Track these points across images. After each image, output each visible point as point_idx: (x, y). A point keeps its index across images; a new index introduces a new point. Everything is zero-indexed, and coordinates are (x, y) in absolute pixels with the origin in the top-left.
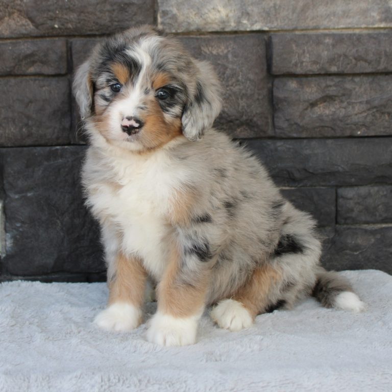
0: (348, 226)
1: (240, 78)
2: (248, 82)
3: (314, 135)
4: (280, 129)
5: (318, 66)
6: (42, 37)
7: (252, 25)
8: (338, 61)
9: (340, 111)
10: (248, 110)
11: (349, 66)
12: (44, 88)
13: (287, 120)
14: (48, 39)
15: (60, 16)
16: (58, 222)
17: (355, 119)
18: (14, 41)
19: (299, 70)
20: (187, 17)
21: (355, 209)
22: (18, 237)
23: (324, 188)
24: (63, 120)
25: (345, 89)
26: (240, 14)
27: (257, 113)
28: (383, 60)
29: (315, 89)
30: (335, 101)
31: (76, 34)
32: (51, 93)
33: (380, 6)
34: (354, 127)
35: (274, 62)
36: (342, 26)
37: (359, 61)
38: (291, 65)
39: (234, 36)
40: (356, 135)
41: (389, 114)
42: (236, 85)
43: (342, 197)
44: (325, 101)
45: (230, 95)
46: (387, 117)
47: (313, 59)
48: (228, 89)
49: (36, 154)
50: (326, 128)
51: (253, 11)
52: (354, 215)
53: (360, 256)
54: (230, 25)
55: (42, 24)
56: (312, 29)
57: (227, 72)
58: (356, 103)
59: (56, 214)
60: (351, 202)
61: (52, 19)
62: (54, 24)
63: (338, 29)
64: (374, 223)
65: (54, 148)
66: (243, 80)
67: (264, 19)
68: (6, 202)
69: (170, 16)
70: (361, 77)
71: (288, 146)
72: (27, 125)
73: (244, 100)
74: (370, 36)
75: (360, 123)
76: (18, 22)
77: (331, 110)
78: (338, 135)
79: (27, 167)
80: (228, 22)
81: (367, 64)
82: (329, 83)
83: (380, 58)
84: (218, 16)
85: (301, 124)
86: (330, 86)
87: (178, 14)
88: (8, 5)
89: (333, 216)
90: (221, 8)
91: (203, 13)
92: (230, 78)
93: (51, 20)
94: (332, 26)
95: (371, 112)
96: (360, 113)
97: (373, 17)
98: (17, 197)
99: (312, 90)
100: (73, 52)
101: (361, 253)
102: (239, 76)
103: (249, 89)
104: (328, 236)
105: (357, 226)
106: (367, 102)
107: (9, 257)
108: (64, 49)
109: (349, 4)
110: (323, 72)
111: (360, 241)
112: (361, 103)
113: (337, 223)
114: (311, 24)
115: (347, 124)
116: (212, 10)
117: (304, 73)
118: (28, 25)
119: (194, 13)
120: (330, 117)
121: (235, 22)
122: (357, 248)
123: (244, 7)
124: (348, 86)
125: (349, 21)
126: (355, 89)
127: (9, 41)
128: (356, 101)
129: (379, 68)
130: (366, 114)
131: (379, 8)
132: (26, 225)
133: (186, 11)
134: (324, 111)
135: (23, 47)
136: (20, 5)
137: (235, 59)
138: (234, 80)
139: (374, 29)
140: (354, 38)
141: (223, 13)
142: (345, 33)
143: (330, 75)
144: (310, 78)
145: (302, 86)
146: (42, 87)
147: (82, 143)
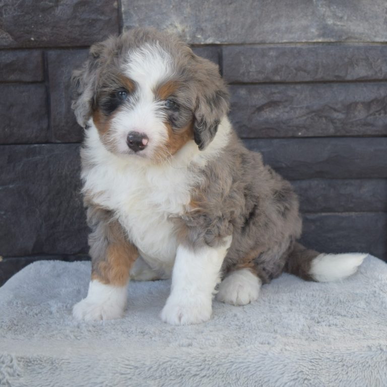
3: (261, 136)
5: (263, 75)
6: (21, 49)
7: (206, 39)
8: (281, 71)
9: (284, 115)
11: (290, 76)
12: (24, 94)
14: (26, 51)
15: (35, 30)
16: (37, 210)
17: (296, 122)
19: (246, 79)
22: (2, 223)
24: (41, 121)
25: (287, 96)
26: (195, 29)
28: (320, 70)
29: (261, 95)
30: (279, 106)
31: (51, 46)
32: (29, 97)
33: (318, 23)
34: (295, 129)
35: (224, 71)
36: (285, 41)
37: (299, 71)
38: (239, 75)
40: (297, 136)
41: (326, 117)
44: (270, 106)
46: (324, 119)
47: (258, 70)
49: (17, 151)
50: (271, 130)
51: (206, 26)
54: (186, 39)
55: (20, 37)
56: (259, 44)
58: (297, 108)
59: (35, 204)
62: (31, 37)
63: (282, 43)
64: (315, 212)
65: (32, 146)
67: (216, 34)
70: (302, 85)
72: (9, 125)
74: (309, 50)
75: (300, 126)
77: (275, 114)
79: (9, 162)
80: (185, 36)
81: (306, 74)
82: (274, 90)
83: (318, 69)
84: (175, 31)
85: (249, 126)
86: (275, 93)
90: (177, 24)
91: (162, 28)
93: (28, 33)
94: (276, 41)
95: (310, 116)
96: (301, 117)
97: (313, 32)
98: (1, 188)
99: (259, 97)
100: (49, 61)
106: (307, 107)
108: (40, 59)
109: (292, 21)
110: (268, 81)
112: (301, 108)
114: (258, 39)
115: (290, 126)
116: (170, 26)
117: (251, 81)
118: (8, 38)
120: (275, 120)
121: (190, 37)
123: (198, 24)
124: (291, 93)
125: (291, 36)
126: (296, 95)
129: (316, 77)
130: (305, 118)
131: (318, 25)
132: (9, 213)
134: (269, 115)
135: (3, 57)
139: (314, 43)
140: (295, 51)
141: (180, 28)
142: (288, 46)
143: (275, 83)
144: (257, 86)
145: (250, 92)
146: (22, 92)
147: (57, 141)
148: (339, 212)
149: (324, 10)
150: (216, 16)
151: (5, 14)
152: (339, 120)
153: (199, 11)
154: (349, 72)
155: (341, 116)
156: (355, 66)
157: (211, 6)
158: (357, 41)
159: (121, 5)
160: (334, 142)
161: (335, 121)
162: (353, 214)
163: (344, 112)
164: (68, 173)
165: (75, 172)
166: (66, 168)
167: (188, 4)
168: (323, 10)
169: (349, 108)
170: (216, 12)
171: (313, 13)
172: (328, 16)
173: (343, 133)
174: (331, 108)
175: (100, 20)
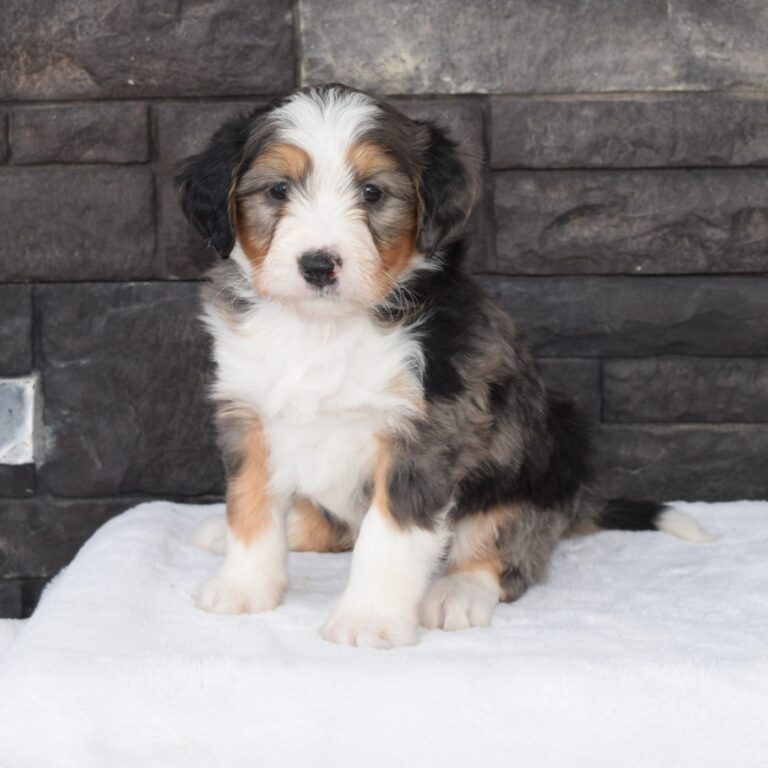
0: (622, 427)
3: (564, 271)
4: (505, 259)
5: (569, 155)
6: (108, 99)
7: (459, 84)
8: (604, 146)
9: (608, 232)
11: (622, 156)
12: (111, 186)
13: (518, 245)
14: (117, 103)
15: (137, 65)
16: (132, 409)
17: (633, 245)
18: (62, 106)
19: (536, 162)
20: (350, 71)
21: (633, 398)
22: (64, 432)
23: (579, 360)
24: (142, 238)
25: (616, 195)
26: (438, 66)
28: (679, 146)
29: (565, 194)
30: (598, 214)
31: (165, 95)
32: (122, 193)
34: (630, 259)
35: (494, 146)
36: (612, 88)
37: (640, 147)
38: (524, 153)
39: (429, 102)
40: (634, 272)
41: (691, 237)
43: (611, 377)
44: (581, 215)
46: (687, 243)
47: (561, 144)
49: (96, 295)
50: (584, 261)
51: (460, 60)
52: (630, 407)
53: (641, 477)
54: (422, 85)
55: (108, 78)
56: (561, 93)
58: (635, 219)
59: (128, 396)
60: (627, 384)
61: (125, 70)
62: (128, 79)
63: (606, 93)
64: (668, 421)
65: (125, 286)
67: (480, 75)
68: (46, 373)
69: (321, 67)
70: (645, 174)
71: (518, 289)
72: (81, 246)
74: (659, 106)
75: (640, 253)
76: (69, 75)
77: (592, 230)
78: (605, 270)
79: (81, 315)
80: (419, 78)
81: (652, 153)
82: (590, 184)
83: (676, 143)
84: (401, 69)
85: (540, 253)
86: (591, 189)
87: (334, 65)
88: (51, 47)
89: (597, 407)
90: (406, 56)
91: (377, 62)
93: (123, 71)
94: (595, 89)
95: (659, 234)
96: (642, 235)
97: (666, 73)
98: (63, 365)
99: (560, 196)
100: (161, 125)
101: (641, 472)
105: (635, 427)
106: (655, 218)
107: (50, 465)
108: (144, 120)
109: (626, 50)
110: (577, 165)
111: (641, 453)
112: (643, 218)
113: (603, 420)
114: (561, 84)
115: (619, 254)
116: (392, 59)
117: (545, 166)
118: (85, 80)
119: (361, 63)
120: (591, 241)
121: (429, 79)
122: (635, 463)
123: (446, 55)
124: (622, 190)
125: (624, 79)
126: (632, 194)
127: (53, 106)
128: (636, 215)
129: (673, 159)
130: (651, 237)
131: (677, 59)
132: (79, 413)
133: (348, 60)
134: (580, 232)
135: (75, 116)
136: (71, 46)
139: (668, 93)
140: (632, 108)
141: (410, 63)
142: (617, 99)
143: (592, 169)
144: (557, 174)
145: (543, 187)
146: (107, 183)
147: (172, 277)
148: (713, 422)
149: (689, 29)
150: (480, 41)
151: (81, 34)
152: (717, 242)
153: (448, 30)
154: (736, 150)
155: (721, 235)
156: (749, 137)
157: (470, 21)
158: (752, 89)
159: (299, 19)
160: (707, 285)
161: (709, 244)
162: (741, 428)
163: (725, 226)
164: (193, 339)
166: (188, 327)
167: (428, 18)
168: (686, 28)
169: (737, 218)
170: (480, 33)
171: (668, 35)
172: (697, 42)
173: (724, 267)
174: (701, 219)
175: (259, 47)
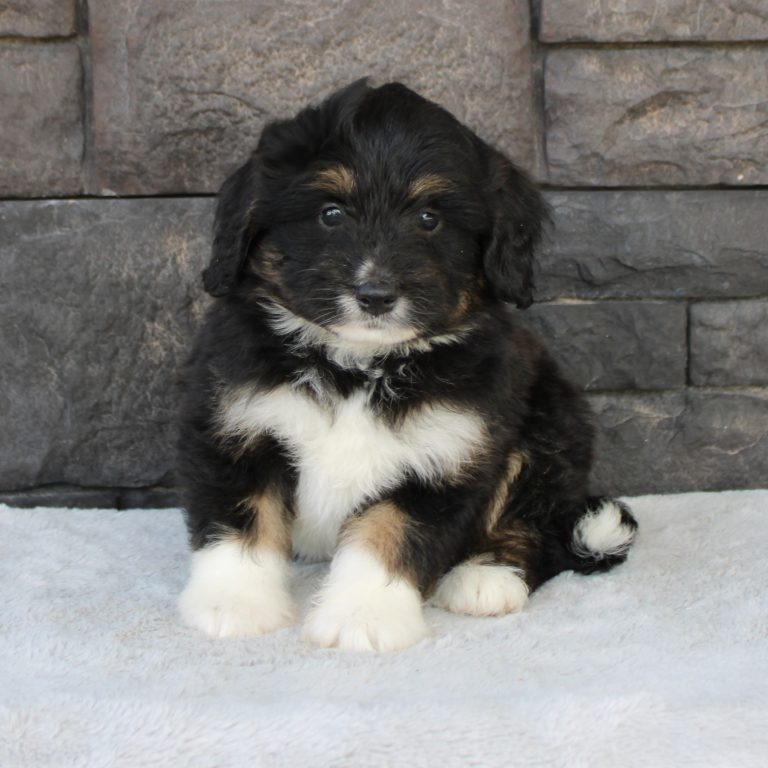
0: (716, 392)
1: (468, 49)
2: (487, 59)
3: (638, 183)
4: (559, 166)
5: (646, 23)
8: (693, 12)
9: (698, 128)
10: (487, 124)
11: (717, 24)
12: (23, 68)
13: (575, 147)
16: (53, 371)
17: (732, 146)
19: (602, 34)
21: (731, 352)
23: (660, 302)
24: (66, 140)
25: (709, 78)
27: (505, 131)
29: (640, 76)
30: (685, 103)
32: (37, 78)
34: (729, 164)
35: (545, 12)
37: (741, 13)
38: (585, 22)
40: (733, 182)
42: (459, 65)
43: (702, 324)
44: (663, 105)
45: (445, 88)
47: (635, 9)
48: (440, 73)
49: (4, 218)
50: (666, 167)
52: (728, 365)
53: (741, 459)
57: (439, 36)
58: (734, 110)
59: (48, 354)
60: (723, 334)
65: (44, 204)
66: (475, 55)
70: (748, 50)
71: (577, 206)
73: (477, 99)
75: (741, 156)
77: (676, 125)
78: (692, 182)
81: (759, 21)
82: (673, 62)
85: (607, 156)
86: (676, 70)
89: (681, 366)
92: (444, 51)
95: (767, 131)
96: (745, 133)
99: (633, 80)
101: (741, 452)
102: (466, 44)
103: (488, 75)
104: (669, 413)
105: (737, 391)
106: (760, 108)
110: (658, 38)
111: (741, 425)
112: (744, 108)
113: (689, 382)
115: (714, 158)
117: (613, 40)
120: (675, 141)
122: (734, 440)
124: (717, 69)
126: (732, 77)
128: (734, 106)
130: (755, 135)
134: (660, 127)
137: (459, 6)
138: (453, 54)
143: (676, 44)
144: (629, 52)
145: (610, 68)
146: (18, 65)
147: (107, 192)
164: (136, 276)
165: (153, 272)
166: (130, 261)
